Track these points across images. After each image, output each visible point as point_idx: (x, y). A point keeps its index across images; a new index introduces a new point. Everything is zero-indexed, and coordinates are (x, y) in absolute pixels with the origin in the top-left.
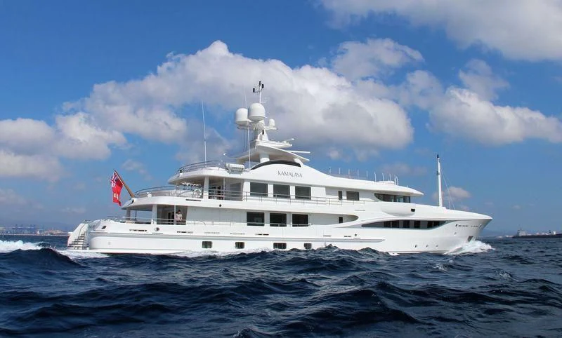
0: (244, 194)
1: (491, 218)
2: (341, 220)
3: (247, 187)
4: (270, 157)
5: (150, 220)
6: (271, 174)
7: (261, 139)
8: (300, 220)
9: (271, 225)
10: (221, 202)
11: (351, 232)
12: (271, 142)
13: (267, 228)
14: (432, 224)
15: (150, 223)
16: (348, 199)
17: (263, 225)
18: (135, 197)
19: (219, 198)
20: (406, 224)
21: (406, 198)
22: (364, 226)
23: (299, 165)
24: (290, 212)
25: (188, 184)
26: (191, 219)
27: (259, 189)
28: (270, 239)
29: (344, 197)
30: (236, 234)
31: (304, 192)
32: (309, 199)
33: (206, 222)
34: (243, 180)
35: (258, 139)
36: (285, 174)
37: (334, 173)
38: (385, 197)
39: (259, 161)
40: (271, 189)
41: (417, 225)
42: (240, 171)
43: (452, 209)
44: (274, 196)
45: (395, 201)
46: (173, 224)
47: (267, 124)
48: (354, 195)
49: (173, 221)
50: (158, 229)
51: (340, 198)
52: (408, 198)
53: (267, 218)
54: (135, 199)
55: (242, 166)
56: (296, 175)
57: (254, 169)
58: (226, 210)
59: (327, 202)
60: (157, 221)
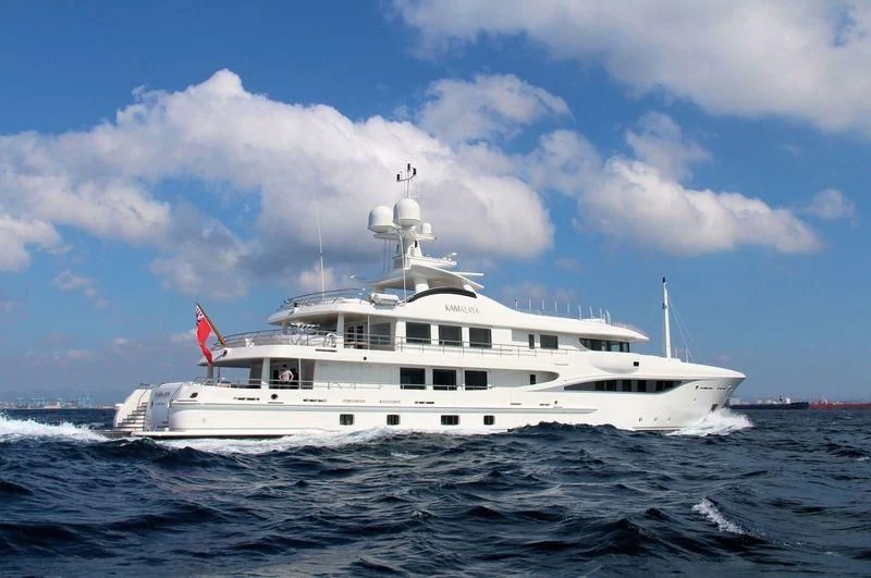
0: (398, 340)
1: (744, 376)
2: (533, 380)
3: (401, 330)
4: (430, 283)
5: (260, 382)
6: (434, 309)
7: (412, 254)
8: (477, 379)
9: (435, 388)
10: (363, 353)
11: (550, 398)
12: (426, 259)
13: (429, 393)
14: (663, 386)
15: (259, 387)
16: (543, 346)
17: (423, 388)
18: (228, 346)
19: (360, 347)
20: (627, 386)
21: (623, 346)
22: (569, 388)
23: (472, 295)
24: (461, 368)
25: (299, 325)
26: (321, 380)
27: (418, 332)
28: (435, 410)
29: (537, 344)
30: (387, 402)
31: (481, 337)
32: (490, 347)
33: (342, 385)
34: (395, 319)
35: (408, 255)
36: (455, 309)
37: (523, 308)
38: (594, 343)
39: (414, 289)
40: (435, 332)
41: (642, 386)
42: (391, 305)
43: (690, 362)
44: (441, 343)
45: (609, 349)
46: (296, 388)
47: (420, 230)
48: (550, 341)
49: (296, 384)
50: (274, 397)
51: (532, 345)
52: (625, 346)
53: (429, 377)
54: (229, 350)
55: (395, 297)
56: (471, 310)
57: (410, 301)
58: (371, 365)
59: (513, 352)
60: (270, 383)
